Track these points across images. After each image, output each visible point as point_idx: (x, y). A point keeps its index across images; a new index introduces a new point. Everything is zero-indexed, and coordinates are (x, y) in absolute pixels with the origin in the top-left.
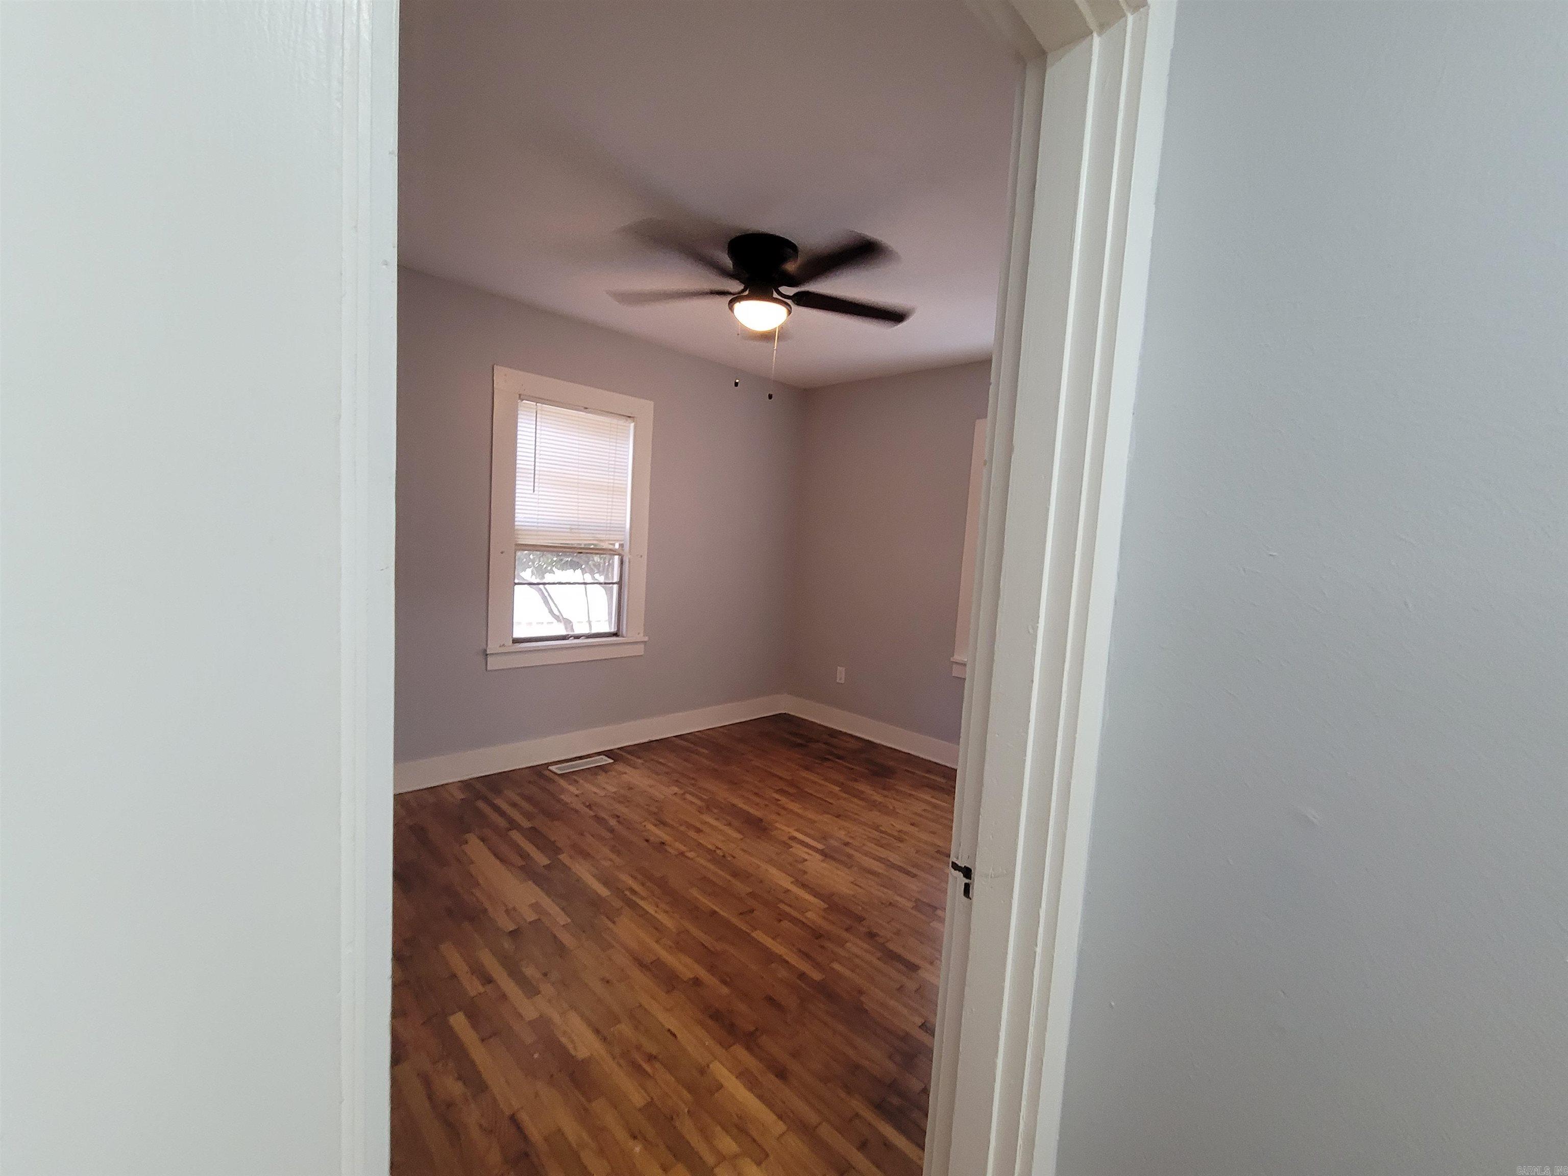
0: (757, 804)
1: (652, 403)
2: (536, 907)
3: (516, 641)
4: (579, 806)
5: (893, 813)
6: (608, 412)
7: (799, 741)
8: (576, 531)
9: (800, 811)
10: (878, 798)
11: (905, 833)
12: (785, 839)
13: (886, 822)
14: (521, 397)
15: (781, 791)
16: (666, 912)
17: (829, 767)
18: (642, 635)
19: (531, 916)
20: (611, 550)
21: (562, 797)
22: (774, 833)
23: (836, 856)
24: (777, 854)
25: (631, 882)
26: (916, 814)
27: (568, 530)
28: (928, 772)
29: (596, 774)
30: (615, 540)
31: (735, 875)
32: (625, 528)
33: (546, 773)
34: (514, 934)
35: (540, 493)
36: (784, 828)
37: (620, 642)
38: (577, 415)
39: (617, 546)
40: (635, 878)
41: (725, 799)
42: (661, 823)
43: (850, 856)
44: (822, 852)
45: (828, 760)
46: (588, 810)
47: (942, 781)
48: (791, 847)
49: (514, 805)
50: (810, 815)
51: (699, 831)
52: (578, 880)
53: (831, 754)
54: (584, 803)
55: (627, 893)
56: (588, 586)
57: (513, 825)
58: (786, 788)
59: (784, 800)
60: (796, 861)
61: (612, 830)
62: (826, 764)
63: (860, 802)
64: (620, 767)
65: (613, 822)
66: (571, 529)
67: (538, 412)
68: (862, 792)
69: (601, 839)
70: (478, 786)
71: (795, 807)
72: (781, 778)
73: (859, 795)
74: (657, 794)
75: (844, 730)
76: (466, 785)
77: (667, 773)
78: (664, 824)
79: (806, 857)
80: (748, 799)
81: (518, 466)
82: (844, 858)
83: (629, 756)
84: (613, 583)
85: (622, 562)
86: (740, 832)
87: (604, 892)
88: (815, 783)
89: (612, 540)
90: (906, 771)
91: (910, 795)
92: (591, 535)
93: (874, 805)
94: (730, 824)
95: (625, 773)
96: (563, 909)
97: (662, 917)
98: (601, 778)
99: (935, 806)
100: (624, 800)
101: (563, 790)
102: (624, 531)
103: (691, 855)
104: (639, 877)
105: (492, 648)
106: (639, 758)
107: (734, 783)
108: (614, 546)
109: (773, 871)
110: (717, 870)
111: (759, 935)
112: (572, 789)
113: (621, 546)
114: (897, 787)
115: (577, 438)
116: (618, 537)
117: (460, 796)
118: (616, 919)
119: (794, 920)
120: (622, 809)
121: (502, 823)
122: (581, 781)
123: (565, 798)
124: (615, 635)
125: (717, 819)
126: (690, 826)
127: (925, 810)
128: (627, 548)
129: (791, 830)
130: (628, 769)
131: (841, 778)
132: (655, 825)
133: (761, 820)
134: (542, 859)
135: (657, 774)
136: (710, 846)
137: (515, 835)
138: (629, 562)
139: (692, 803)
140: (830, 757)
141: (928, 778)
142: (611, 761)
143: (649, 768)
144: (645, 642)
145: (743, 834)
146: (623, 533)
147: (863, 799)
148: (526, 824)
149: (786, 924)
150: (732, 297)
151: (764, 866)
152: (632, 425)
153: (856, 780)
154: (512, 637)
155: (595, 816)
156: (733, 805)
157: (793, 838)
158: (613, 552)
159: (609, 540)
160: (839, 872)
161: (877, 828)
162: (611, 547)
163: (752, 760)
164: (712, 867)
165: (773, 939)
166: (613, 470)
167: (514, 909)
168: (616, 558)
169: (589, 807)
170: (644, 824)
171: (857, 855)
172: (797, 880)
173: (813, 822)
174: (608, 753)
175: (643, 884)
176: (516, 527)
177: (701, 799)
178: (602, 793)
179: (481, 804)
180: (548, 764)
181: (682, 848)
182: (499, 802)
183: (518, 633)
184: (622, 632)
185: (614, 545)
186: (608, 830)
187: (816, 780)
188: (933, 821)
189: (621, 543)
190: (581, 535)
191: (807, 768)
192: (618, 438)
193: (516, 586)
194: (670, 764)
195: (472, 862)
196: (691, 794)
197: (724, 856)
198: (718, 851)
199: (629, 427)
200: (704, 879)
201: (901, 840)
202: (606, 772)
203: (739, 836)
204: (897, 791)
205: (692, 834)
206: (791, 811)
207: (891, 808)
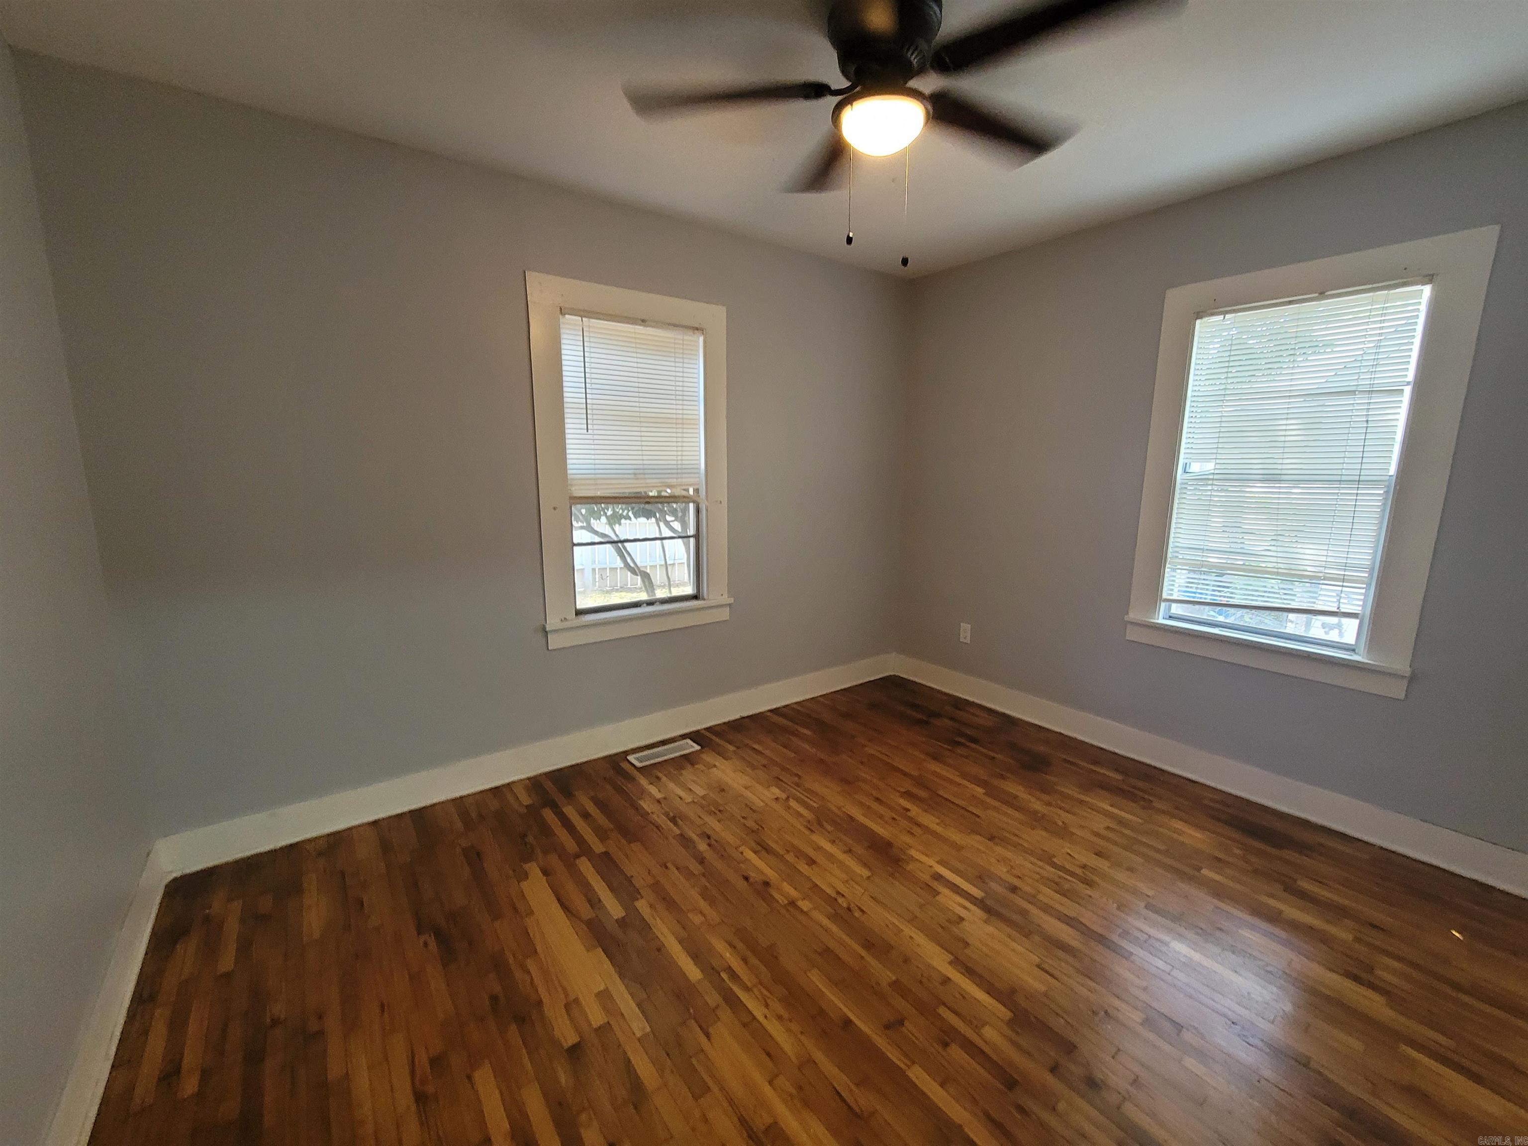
0: (881, 817)
1: (724, 309)
2: (604, 997)
3: (579, 613)
4: (662, 820)
5: (1063, 832)
6: (669, 324)
7: (919, 716)
8: (642, 476)
9: (939, 829)
10: (1037, 806)
11: (1094, 870)
12: (926, 877)
13: (1061, 848)
14: (562, 312)
15: (908, 795)
16: (780, 1018)
17: (962, 756)
18: (726, 596)
19: (597, 1017)
20: (684, 497)
21: (642, 803)
22: (910, 867)
23: (1003, 911)
24: (921, 906)
25: (728, 956)
26: (1097, 835)
27: (632, 476)
28: (1096, 763)
29: (682, 768)
30: (687, 485)
31: (869, 945)
32: (699, 469)
33: (625, 765)
34: (575, 1052)
35: (596, 432)
36: (924, 858)
37: (703, 606)
38: (633, 331)
39: (691, 492)
40: (732, 946)
41: (839, 808)
42: (763, 848)
43: (1024, 913)
44: (980, 903)
45: (959, 744)
46: (672, 825)
47: (1117, 778)
48: (938, 893)
49: (586, 816)
50: (955, 836)
51: (811, 862)
52: (659, 950)
53: (963, 735)
54: (667, 815)
55: (724, 975)
56: (664, 541)
57: (584, 849)
58: (915, 790)
59: (915, 810)
60: (949, 921)
61: (702, 861)
62: (960, 750)
63: (1017, 815)
64: (709, 757)
65: (702, 846)
66: (635, 474)
67: (584, 329)
68: (1016, 797)
69: (689, 874)
70: (549, 785)
71: (929, 820)
72: (905, 774)
73: (1011, 801)
74: (754, 798)
75: (971, 699)
76: (535, 784)
77: (764, 766)
78: (767, 850)
79: (963, 913)
80: (869, 808)
81: (565, 400)
82: (1015, 917)
83: (717, 740)
84: (689, 537)
85: (698, 511)
86: (865, 865)
87: (694, 973)
88: (951, 781)
89: (684, 485)
90: (1065, 760)
91: (1081, 802)
92: (658, 481)
93: (1037, 820)
94: (850, 851)
95: (715, 766)
96: (639, 1005)
97: (775, 1029)
98: (688, 775)
99: (1121, 822)
100: (717, 810)
101: (643, 792)
102: (698, 473)
103: (805, 905)
104: (740, 945)
105: (552, 623)
106: (730, 742)
107: (848, 783)
108: (689, 492)
109: (920, 938)
110: (844, 937)
111: (917, 1075)
112: (653, 790)
113: (697, 491)
114: (1059, 788)
115: (635, 360)
116: (692, 480)
117: (526, 800)
118: (711, 1030)
119: (969, 1046)
120: (713, 825)
121: (571, 845)
122: (664, 779)
123: (645, 805)
124: (695, 597)
125: (833, 842)
126: (799, 854)
127: (1108, 828)
128: (703, 493)
129: (931, 862)
130: (719, 761)
131: (982, 774)
132: (755, 852)
133: (889, 845)
134: (614, 908)
135: (754, 767)
136: (829, 891)
137: (585, 866)
138: (707, 510)
139: (800, 815)
140: (962, 740)
141: (1099, 773)
142: (697, 747)
143: (743, 759)
144: (730, 605)
145: (870, 869)
146: (697, 475)
147: (1018, 809)
148: (598, 848)
149: (956, 1053)
150: (840, 98)
151: (908, 931)
152: (701, 339)
153: (1002, 777)
154: (576, 608)
155: (681, 835)
156: (851, 818)
157: (938, 877)
158: (686, 499)
159: (681, 485)
160: (1014, 945)
161: (1049, 859)
162: (684, 493)
163: (865, 746)
164: (834, 928)
165: (942, 1085)
166: (681, 398)
167: (576, 1001)
168: (691, 505)
169: (673, 820)
170: (741, 849)
171: (1034, 911)
172: (956, 958)
173: (959, 848)
174: (695, 736)
175: (745, 960)
176: (569, 477)
177: (807, 807)
178: (689, 799)
179: (548, 814)
180: (626, 753)
181: (793, 893)
182: (569, 811)
183: (583, 603)
184: (703, 594)
185: (688, 490)
186: (695, 858)
187: (951, 777)
188: (1126, 848)
189: (696, 487)
190: (648, 481)
191: (936, 758)
192: (685, 356)
193: (575, 548)
194: (768, 752)
195: (531, 913)
196: (798, 800)
197: (849, 909)
198: (840, 900)
199: (698, 342)
200: (827, 952)
201: (1090, 883)
202: (693, 765)
203: (866, 873)
204: (1062, 793)
205: (803, 867)
206: (927, 830)
207: (1061, 824)
